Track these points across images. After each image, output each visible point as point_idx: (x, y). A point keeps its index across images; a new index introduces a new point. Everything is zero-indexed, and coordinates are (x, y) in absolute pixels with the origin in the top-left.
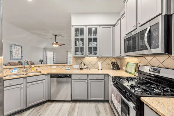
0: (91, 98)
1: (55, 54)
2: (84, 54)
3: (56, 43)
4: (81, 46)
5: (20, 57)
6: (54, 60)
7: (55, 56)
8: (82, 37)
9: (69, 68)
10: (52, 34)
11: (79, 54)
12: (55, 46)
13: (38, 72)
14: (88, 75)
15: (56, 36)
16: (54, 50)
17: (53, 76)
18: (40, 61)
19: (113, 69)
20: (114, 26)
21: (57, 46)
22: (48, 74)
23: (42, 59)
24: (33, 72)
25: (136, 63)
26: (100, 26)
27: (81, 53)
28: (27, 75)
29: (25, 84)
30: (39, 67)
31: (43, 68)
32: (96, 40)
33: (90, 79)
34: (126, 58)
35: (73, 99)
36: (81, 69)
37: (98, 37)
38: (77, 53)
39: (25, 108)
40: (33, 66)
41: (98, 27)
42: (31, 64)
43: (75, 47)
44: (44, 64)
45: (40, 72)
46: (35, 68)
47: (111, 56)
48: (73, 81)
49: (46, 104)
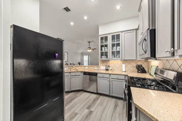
0: (112, 94)
1: (89, 57)
2: (108, 58)
3: (89, 48)
4: (106, 51)
5: (67, 60)
6: (88, 63)
7: (89, 59)
8: (106, 44)
9: (97, 69)
10: (86, 42)
11: (104, 58)
12: (89, 51)
13: (77, 70)
14: (110, 74)
15: (89, 42)
16: (88, 54)
17: (85, 73)
18: (78, 63)
19: (138, 72)
20: (137, 29)
21: (90, 51)
22: (82, 72)
23: (80, 61)
24: (74, 70)
25: (157, 66)
26: (122, 32)
27: (106, 57)
28: (71, 71)
29: (70, 76)
30: (77, 67)
31: (79, 68)
32: (118, 45)
33: (112, 78)
34: (151, 61)
35: (99, 92)
36: (106, 70)
37: (120, 42)
38: (103, 57)
39: (70, 91)
40: (74, 66)
41: (120, 33)
42: (73, 65)
43: (101, 52)
44: (81, 65)
45: (78, 70)
46: (75, 68)
47: (135, 58)
48: (98, 78)
49: (81, 92)
